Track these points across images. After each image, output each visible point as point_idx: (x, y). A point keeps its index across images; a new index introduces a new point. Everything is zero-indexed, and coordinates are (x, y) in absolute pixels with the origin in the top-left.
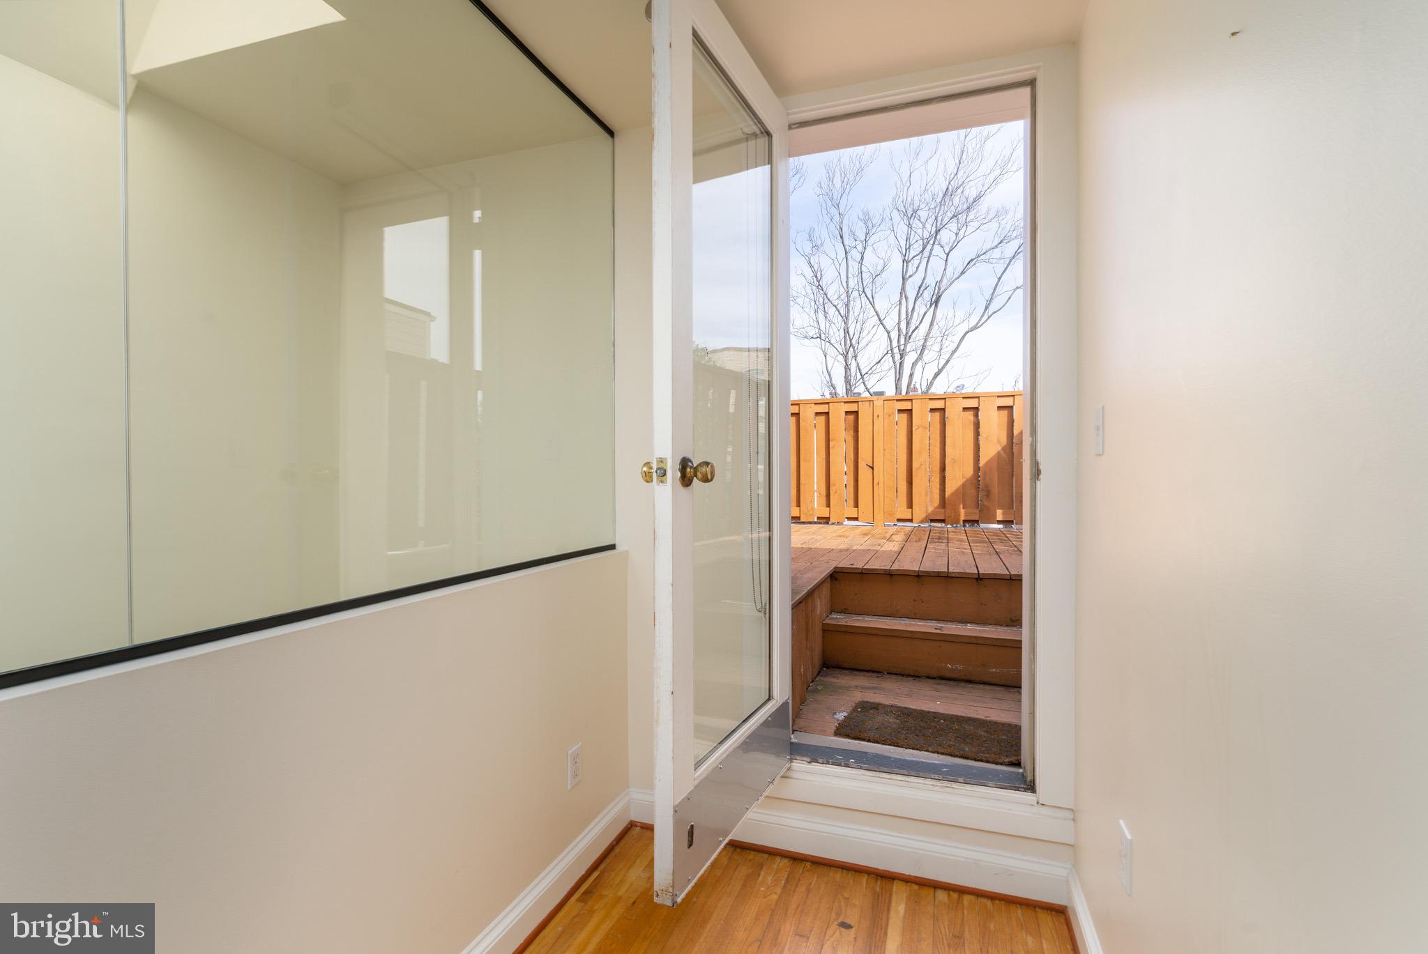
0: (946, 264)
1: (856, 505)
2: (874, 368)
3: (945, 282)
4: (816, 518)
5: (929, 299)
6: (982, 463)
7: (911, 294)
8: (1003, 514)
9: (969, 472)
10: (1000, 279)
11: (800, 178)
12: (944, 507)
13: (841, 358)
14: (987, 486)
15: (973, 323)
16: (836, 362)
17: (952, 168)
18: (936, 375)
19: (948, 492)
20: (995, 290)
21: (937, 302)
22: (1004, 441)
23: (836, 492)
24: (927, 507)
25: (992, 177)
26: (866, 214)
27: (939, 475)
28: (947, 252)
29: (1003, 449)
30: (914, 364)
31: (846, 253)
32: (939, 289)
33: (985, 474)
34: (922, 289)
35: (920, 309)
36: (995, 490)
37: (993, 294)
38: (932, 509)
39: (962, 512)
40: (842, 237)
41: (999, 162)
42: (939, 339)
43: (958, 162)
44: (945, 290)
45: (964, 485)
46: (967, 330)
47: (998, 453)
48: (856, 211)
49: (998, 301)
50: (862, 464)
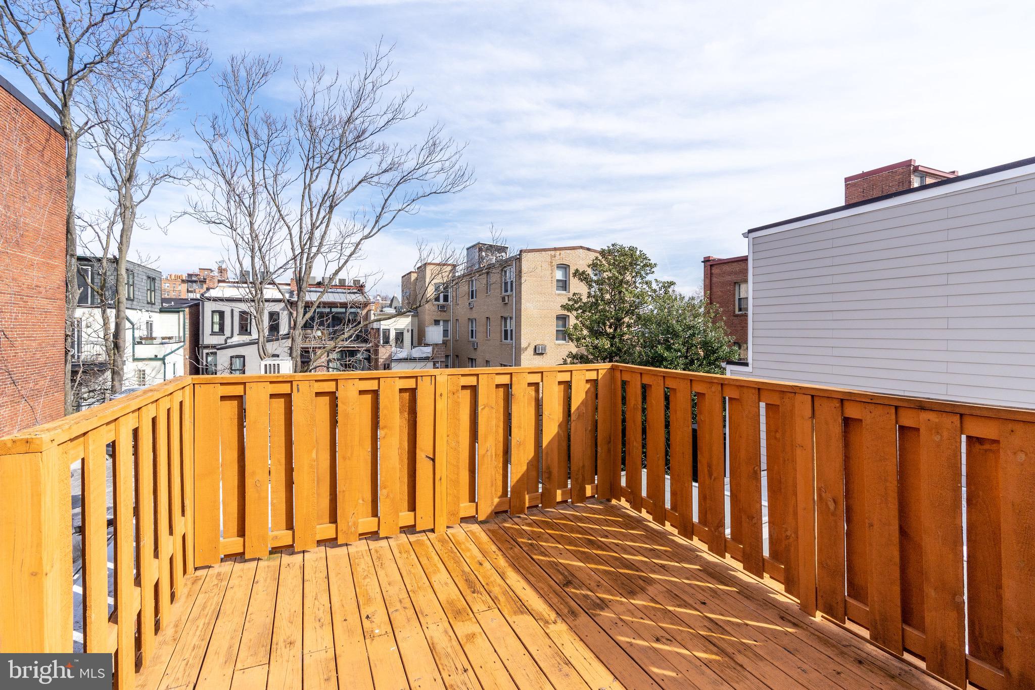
0: (339, 179)
1: (413, 508)
4: (360, 534)
6: (544, 443)
8: (562, 494)
9: (532, 453)
10: (386, 200)
14: (548, 468)
15: (366, 233)
20: (383, 209)
23: (387, 497)
24: (490, 500)
26: (269, 118)
27: (502, 459)
28: (339, 170)
29: (562, 426)
31: (251, 149)
33: (547, 454)
36: (555, 471)
37: (381, 212)
38: (497, 501)
39: (527, 498)
40: (247, 133)
41: (391, 108)
45: (527, 469)
46: (362, 237)
47: (557, 432)
48: (260, 114)
49: (387, 217)
50: (421, 456)
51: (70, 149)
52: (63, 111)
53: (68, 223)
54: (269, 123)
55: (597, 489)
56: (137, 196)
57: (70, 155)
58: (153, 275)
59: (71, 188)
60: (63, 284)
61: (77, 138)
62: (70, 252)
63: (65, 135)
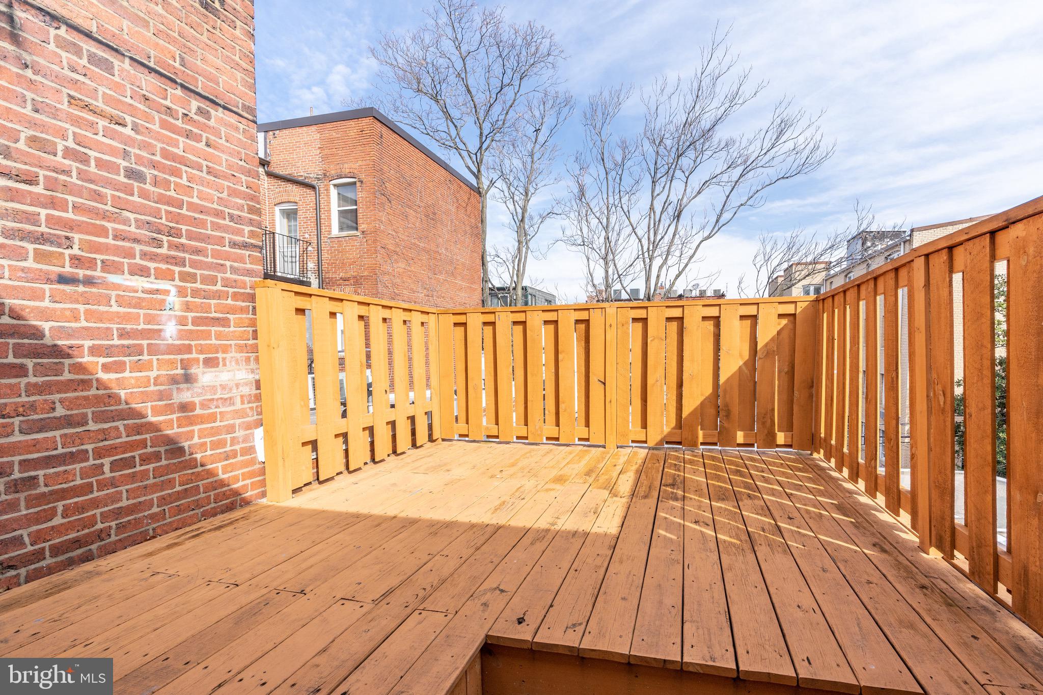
0: (686, 186)
1: (587, 425)
2: (628, 270)
3: (685, 200)
4: (545, 438)
5: (672, 214)
6: (722, 379)
7: (658, 209)
8: (744, 437)
9: (709, 390)
10: (728, 197)
11: (570, 109)
12: (681, 428)
13: (602, 262)
14: (727, 405)
15: (706, 234)
16: (597, 265)
17: (690, 103)
18: (678, 276)
19: (685, 414)
20: (724, 206)
21: (679, 216)
22: (746, 355)
23: (565, 411)
24: (662, 428)
25: (723, 109)
26: (624, 142)
27: (675, 392)
28: (687, 175)
29: (745, 364)
30: (661, 268)
31: (607, 174)
32: (681, 206)
33: (725, 391)
34: (666, 205)
35: (665, 221)
36: (735, 410)
37: (722, 210)
38: (669, 430)
39: (700, 433)
40: (603, 160)
41: (729, 96)
42: (680, 246)
43: (695, 97)
44: (686, 206)
45: (702, 404)
46: (701, 239)
47: (740, 367)
48: (615, 139)
49: (726, 216)
50: (593, 380)
51: (483, 202)
52: (477, 177)
53: (483, 257)
54: (624, 146)
55: (792, 438)
56: (531, 232)
57: (483, 207)
58: (549, 298)
59: (484, 232)
60: (481, 302)
61: (486, 193)
62: (485, 279)
63: (479, 193)
